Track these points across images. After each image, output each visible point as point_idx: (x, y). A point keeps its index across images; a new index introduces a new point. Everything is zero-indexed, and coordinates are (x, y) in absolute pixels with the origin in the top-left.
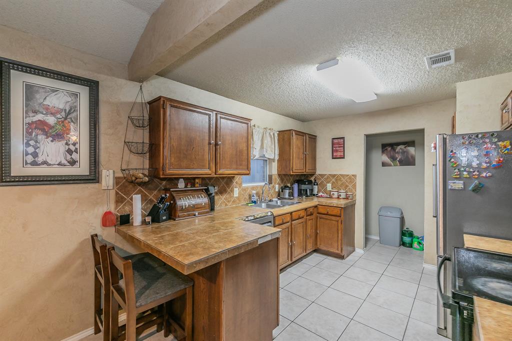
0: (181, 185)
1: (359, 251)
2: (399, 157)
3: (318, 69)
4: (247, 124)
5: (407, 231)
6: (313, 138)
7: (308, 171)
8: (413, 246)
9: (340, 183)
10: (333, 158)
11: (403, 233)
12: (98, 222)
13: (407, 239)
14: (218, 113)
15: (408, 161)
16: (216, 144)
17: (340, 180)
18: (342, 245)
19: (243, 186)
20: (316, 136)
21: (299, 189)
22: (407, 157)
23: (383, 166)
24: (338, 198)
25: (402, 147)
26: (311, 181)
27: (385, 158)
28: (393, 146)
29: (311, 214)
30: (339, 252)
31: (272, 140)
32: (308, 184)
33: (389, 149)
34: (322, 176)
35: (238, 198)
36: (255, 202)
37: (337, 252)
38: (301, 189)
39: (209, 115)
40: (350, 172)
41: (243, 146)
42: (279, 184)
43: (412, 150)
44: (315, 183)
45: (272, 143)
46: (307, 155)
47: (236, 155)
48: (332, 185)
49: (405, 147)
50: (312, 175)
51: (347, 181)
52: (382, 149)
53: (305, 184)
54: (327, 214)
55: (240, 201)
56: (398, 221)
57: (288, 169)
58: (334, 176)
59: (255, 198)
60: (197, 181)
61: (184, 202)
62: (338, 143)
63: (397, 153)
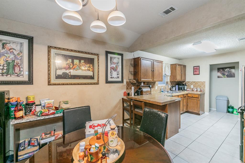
0: (142, 84)
1: (207, 113)
2: (226, 74)
3: (193, 45)
4: (162, 63)
5: (231, 106)
6: (185, 66)
7: (183, 80)
8: (234, 113)
9: (197, 85)
10: (194, 75)
11: (228, 107)
12: (123, 94)
13: (230, 110)
14: (153, 60)
15: (231, 76)
16: (153, 71)
17: (197, 84)
18: (199, 109)
19: (159, 86)
20: (186, 66)
21: (178, 87)
22: (231, 74)
23: (218, 78)
24: (197, 91)
25: (228, 69)
26: (184, 84)
27: (219, 74)
28: (223, 69)
29: (185, 97)
30: (198, 112)
31: (168, 68)
32: (182, 85)
33: (221, 70)
34: (188, 82)
35: (157, 90)
36: (163, 91)
37: (197, 112)
38: (179, 88)
39: (151, 61)
40: (202, 80)
41: (161, 71)
42: (170, 85)
43: (233, 71)
44: (185, 85)
45: (168, 69)
46: (182, 74)
47: (159, 74)
48: (194, 86)
49: (230, 69)
50: (184, 82)
51: (201, 84)
52: (218, 70)
53: (181, 85)
54: (192, 97)
55: (157, 91)
56: (226, 102)
57: (175, 79)
58: (194, 82)
59: (162, 90)
60: (146, 83)
61: (144, 90)
62: (196, 68)
63: (226, 72)
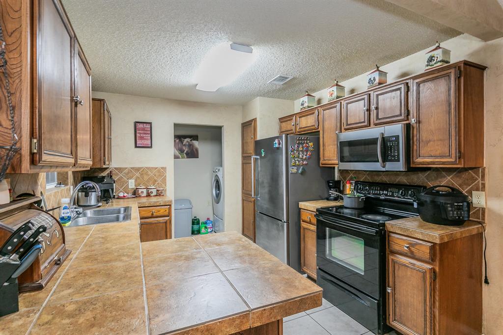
2: (186, 150)
5: (196, 219)
8: (200, 232)
9: (146, 178)
10: (136, 147)
11: (192, 222)
13: (195, 227)
15: (193, 154)
17: (146, 174)
19: (47, 192)
22: (192, 150)
25: (188, 140)
33: (177, 140)
34: (120, 169)
36: (70, 218)
40: (159, 164)
43: (196, 143)
46: (110, 140)
48: (136, 181)
49: (191, 140)
50: (107, 168)
51: (155, 175)
53: (102, 182)
58: (137, 169)
62: (143, 129)
63: (185, 145)
